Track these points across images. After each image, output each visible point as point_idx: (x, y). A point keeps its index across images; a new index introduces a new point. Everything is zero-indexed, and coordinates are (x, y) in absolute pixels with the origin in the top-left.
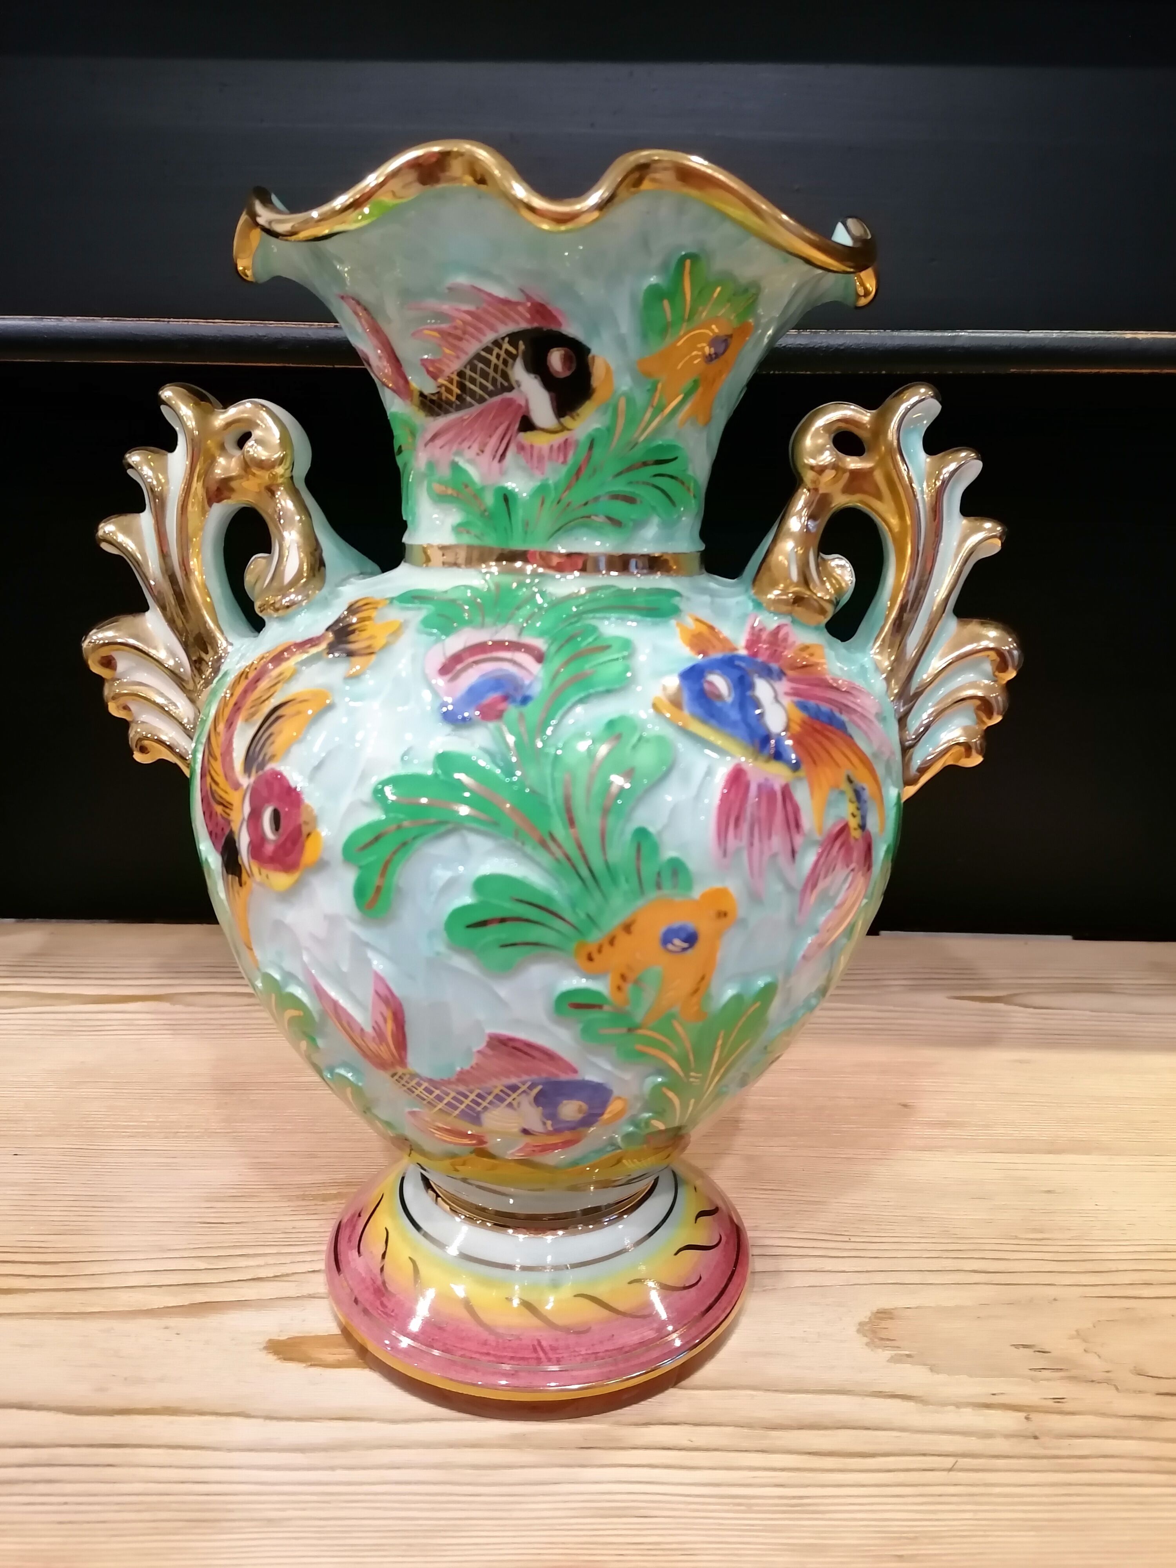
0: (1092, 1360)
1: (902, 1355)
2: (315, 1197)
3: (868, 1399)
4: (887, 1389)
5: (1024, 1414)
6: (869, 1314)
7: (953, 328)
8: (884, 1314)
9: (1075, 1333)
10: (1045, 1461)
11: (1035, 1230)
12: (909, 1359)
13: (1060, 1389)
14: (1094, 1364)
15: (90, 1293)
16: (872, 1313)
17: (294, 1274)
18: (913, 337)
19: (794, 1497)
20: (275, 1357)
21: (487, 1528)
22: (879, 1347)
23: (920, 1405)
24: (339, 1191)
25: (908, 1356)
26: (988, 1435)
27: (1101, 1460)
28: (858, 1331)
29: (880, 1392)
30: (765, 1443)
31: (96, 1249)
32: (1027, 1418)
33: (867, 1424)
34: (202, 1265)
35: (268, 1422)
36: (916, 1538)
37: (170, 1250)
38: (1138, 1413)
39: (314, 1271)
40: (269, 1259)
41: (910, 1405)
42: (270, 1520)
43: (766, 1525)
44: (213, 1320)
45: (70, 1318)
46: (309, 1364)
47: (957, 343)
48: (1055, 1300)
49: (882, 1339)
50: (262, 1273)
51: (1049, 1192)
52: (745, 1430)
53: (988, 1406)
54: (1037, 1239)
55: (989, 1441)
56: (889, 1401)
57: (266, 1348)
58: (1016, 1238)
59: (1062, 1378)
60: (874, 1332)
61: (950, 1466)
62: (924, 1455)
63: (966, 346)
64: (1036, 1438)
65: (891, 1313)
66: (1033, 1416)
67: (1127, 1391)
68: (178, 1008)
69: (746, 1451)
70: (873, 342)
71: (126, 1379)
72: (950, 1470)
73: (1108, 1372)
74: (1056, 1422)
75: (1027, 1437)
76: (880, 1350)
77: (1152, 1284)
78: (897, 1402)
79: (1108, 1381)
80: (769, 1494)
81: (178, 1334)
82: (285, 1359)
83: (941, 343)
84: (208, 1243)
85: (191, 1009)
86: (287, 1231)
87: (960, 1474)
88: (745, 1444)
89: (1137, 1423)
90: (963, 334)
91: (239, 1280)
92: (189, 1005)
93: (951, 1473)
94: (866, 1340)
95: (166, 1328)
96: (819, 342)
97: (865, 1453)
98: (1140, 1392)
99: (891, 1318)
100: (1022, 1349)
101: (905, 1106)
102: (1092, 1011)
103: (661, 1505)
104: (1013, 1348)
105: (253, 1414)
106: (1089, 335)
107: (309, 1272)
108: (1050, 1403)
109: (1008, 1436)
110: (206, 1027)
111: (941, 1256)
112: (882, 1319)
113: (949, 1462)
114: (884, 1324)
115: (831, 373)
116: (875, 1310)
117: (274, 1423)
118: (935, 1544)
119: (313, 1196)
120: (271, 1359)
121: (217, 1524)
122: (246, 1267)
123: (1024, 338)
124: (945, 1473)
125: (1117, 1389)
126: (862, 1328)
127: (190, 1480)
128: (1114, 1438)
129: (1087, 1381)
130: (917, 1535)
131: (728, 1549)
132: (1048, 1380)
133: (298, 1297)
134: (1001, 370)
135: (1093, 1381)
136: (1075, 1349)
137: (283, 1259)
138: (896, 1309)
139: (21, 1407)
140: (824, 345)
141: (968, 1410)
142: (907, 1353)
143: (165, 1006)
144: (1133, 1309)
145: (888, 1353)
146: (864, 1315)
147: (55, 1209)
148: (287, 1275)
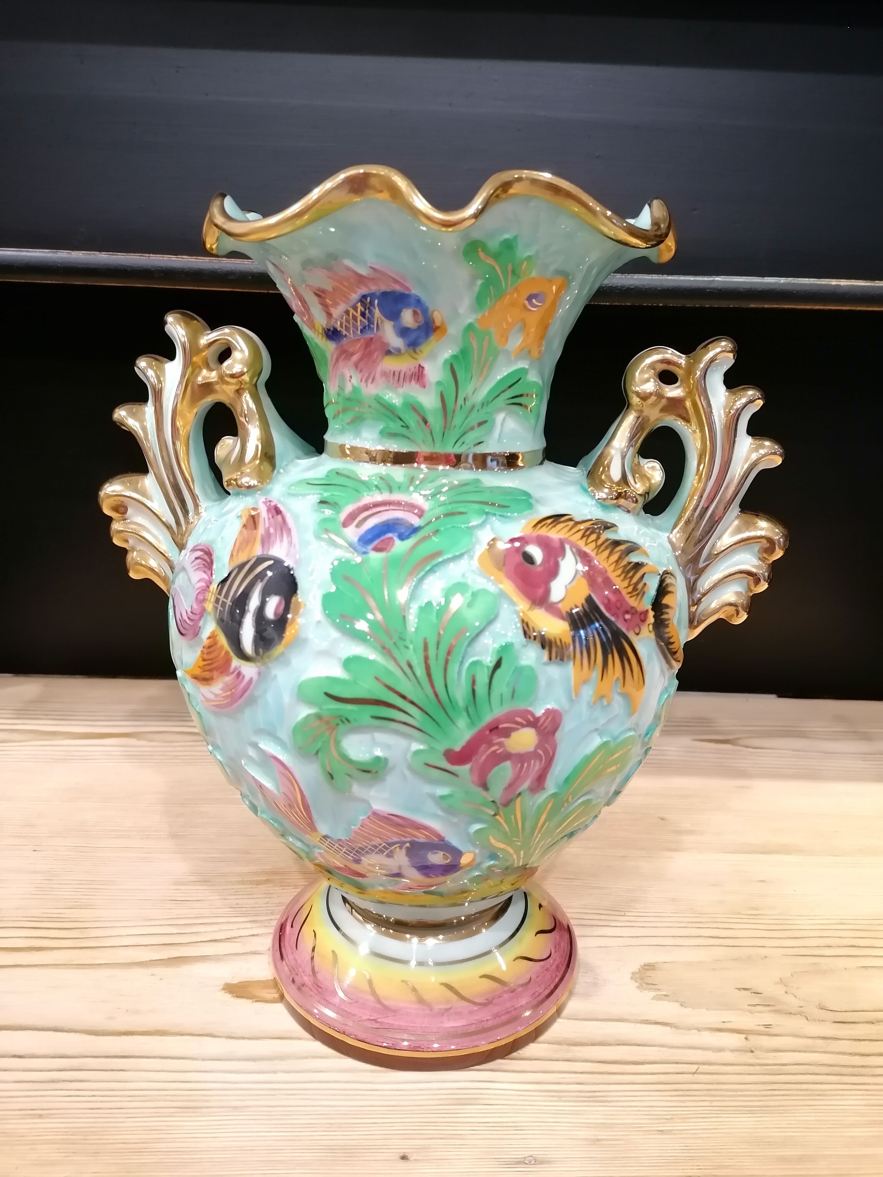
0: (790, 999)
1: (662, 995)
2: (251, 882)
3: (639, 1025)
4: (652, 1018)
5: (745, 1036)
6: (639, 967)
7: (710, 274)
8: (649, 967)
9: (779, 980)
10: (758, 1067)
11: (752, 908)
12: (666, 998)
13: (768, 1018)
14: (792, 1002)
15: (97, 950)
16: (641, 966)
17: (239, 937)
18: (682, 280)
19: (590, 1092)
20: (230, 995)
21: (383, 1112)
22: (645, 989)
23: (674, 1029)
24: (268, 878)
25: (666, 995)
26: (720, 1050)
27: (796, 1067)
28: (632, 978)
29: (647, 1020)
30: (569, 1055)
31: (98, 919)
32: (746, 1039)
33: (639, 1043)
34: (175, 930)
35: (229, 1040)
36: (672, 1119)
37: (151, 920)
38: (821, 1035)
39: (253, 935)
40: (223, 927)
41: (668, 1028)
42: (234, 1107)
43: (571, 1110)
44: (185, 969)
45: (84, 968)
46: (255, 1000)
47: (713, 285)
48: (766, 957)
49: (648, 984)
50: (218, 936)
51: (762, 881)
52: (555, 1046)
53: (719, 1030)
54: (753, 915)
55: (720, 1054)
56: (653, 1026)
57: (223, 989)
58: (739, 913)
59: (770, 1011)
60: (642, 979)
61: (694, 1071)
62: (677, 1063)
63: (720, 288)
64: (752, 1052)
65: (654, 966)
66: (749, 1037)
67: (814, 1020)
68: (142, 743)
69: (557, 1060)
70: (654, 284)
71: (127, 1011)
72: (694, 1073)
73: (801, 1007)
74: (766, 1041)
75: (747, 1051)
76: (647, 991)
77: (832, 947)
78: (659, 1027)
79: (800, 1013)
80: (572, 1090)
81: (161, 979)
82: (237, 997)
83: (702, 285)
84: (177, 915)
85: (152, 744)
86: (232, 906)
87: (701, 1076)
88: (557, 1056)
89: (820, 1042)
90: (718, 279)
91: (201, 942)
92: (150, 741)
93: (695, 1075)
94: (637, 984)
95: (153, 975)
96: (616, 282)
97: (637, 1062)
98: (822, 1021)
99: (654, 970)
100: (742, 991)
101: (662, 819)
102: (794, 750)
103: (500, 1097)
104: (737, 990)
105: (218, 1034)
106: (806, 282)
107: (250, 936)
108: (762, 1028)
109: (732, 1051)
110: (164, 757)
111: (687, 926)
112: (647, 970)
113: (693, 1068)
114: (649, 973)
115: (623, 304)
116: (643, 964)
117: (233, 1041)
118: (685, 1122)
119: (249, 881)
120: (228, 996)
121: (198, 1110)
122: (206, 932)
123: (761, 283)
124: (691, 1075)
125: (807, 1019)
126: (634, 976)
127: (178, 1080)
128: (805, 1052)
129: (786, 1014)
130: (672, 1117)
131: (547, 1126)
132: (761, 1012)
133: (244, 953)
134: (744, 305)
135: (790, 1013)
136: (778, 991)
137: (230, 926)
138: (657, 963)
139: (56, 1030)
140: (620, 285)
141: (707, 1033)
142: (665, 993)
143: (133, 741)
144: (819, 964)
145: (652, 994)
146: (635, 967)
147: (67, 890)
148: (235, 938)
